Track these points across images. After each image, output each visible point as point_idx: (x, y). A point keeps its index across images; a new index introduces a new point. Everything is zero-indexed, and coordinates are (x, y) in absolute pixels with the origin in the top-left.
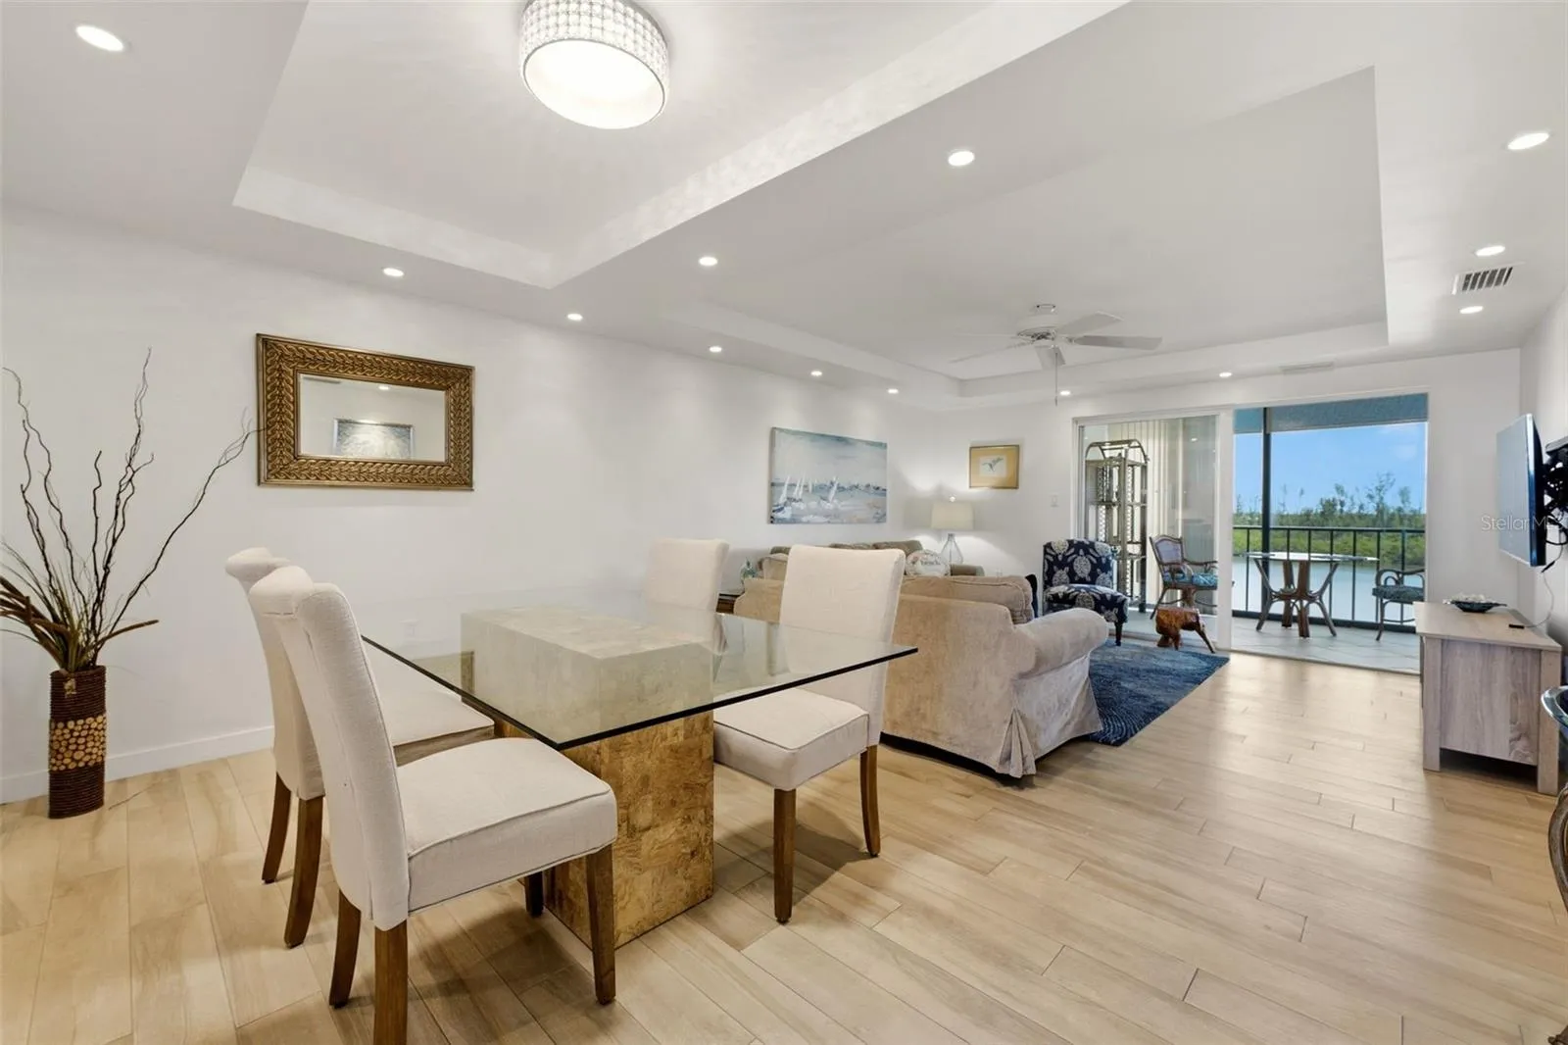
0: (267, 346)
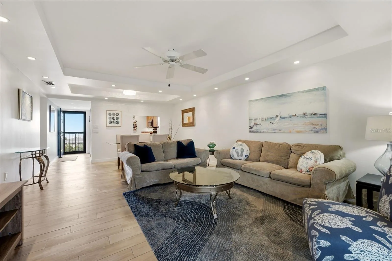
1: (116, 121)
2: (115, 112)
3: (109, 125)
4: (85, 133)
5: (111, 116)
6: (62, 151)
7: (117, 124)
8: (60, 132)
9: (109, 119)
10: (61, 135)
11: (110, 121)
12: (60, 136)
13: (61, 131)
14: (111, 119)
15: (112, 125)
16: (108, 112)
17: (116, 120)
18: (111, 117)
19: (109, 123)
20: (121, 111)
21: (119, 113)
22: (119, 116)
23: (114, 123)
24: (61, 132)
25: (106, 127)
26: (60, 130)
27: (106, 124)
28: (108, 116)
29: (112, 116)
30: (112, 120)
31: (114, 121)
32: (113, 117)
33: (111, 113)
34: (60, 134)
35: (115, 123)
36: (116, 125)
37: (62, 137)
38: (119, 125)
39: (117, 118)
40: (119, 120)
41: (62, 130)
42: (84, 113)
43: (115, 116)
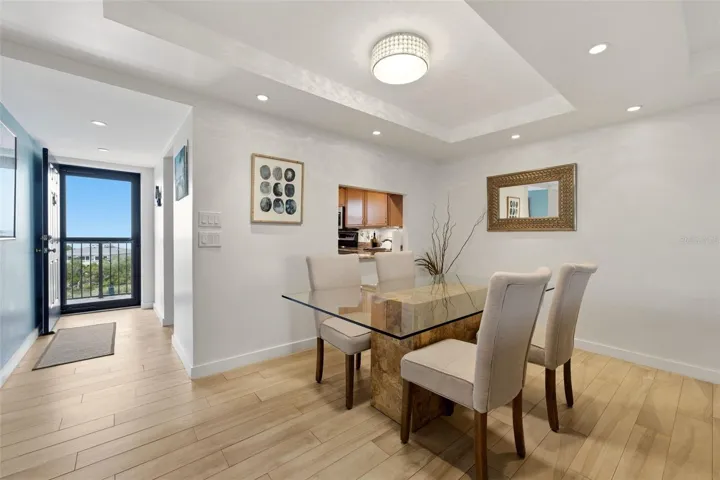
0: (490, 179)
1: (284, 202)
2: (284, 166)
3: (260, 215)
4: (136, 240)
5: (268, 181)
6: (54, 302)
7: (289, 213)
8: (44, 238)
9: (262, 191)
10: (49, 251)
11: (265, 201)
12: (46, 256)
13: (50, 234)
14: (268, 192)
15: (272, 215)
16: (259, 163)
17: (284, 198)
18: (267, 184)
19: (263, 209)
20: (302, 164)
21: (297, 169)
22: (296, 183)
23: (277, 209)
24: (49, 238)
25: (249, 226)
26: (46, 232)
27: (252, 212)
28: (259, 180)
29: (272, 181)
30: (273, 197)
31: (277, 201)
32: (276, 185)
33: (269, 169)
34: (46, 246)
35: (281, 209)
36: (286, 217)
37: (54, 259)
38: (295, 217)
39: (290, 190)
40: (296, 198)
41: (53, 230)
42: (135, 178)
43: (283, 183)
